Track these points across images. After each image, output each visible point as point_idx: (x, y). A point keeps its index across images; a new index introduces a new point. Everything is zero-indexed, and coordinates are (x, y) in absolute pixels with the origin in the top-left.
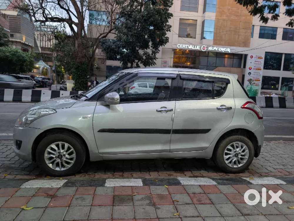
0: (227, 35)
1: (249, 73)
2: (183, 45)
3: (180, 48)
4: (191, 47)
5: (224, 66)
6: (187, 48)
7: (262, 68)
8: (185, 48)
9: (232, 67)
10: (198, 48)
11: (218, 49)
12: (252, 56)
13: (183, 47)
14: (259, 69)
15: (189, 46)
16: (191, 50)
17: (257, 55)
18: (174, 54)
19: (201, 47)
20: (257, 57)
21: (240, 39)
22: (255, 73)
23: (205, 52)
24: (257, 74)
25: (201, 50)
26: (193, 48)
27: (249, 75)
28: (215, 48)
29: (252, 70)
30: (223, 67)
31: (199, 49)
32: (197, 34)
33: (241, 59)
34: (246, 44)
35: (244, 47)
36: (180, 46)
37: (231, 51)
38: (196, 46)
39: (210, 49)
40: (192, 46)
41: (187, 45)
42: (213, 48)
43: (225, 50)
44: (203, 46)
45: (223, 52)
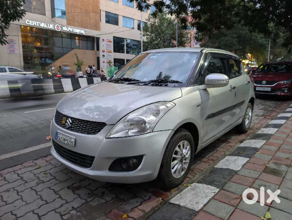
0: (79, 16)
1: (103, 55)
2: (34, 22)
3: (30, 24)
4: (43, 25)
5: (80, 48)
6: (38, 25)
7: (112, 50)
8: (36, 25)
9: (87, 49)
10: (51, 27)
11: (73, 30)
12: (104, 40)
13: (34, 25)
14: (110, 52)
15: (41, 23)
16: (43, 28)
17: (108, 39)
18: (21, 32)
19: (54, 26)
20: (108, 41)
21: (91, 21)
22: (108, 55)
23: (60, 32)
24: (109, 56)
25: (55, 30)
26: (46, 26)
27: (104, 57)
28: (69, 29)
29: (105, 52)
30: (78, 49)
31: (53, 28)
32: (46, 9)
33: (94, 42)
34: (97, 27)
35: (95, 30)
36: (29, 22)
37: (85, 33)
38: (49, 25)
39: (65, 29)
40: (45, 24)
41: (38, 23)
42: (67, 29)
43: (80, 31)
44: (56, 25)
45: (78, 33)
